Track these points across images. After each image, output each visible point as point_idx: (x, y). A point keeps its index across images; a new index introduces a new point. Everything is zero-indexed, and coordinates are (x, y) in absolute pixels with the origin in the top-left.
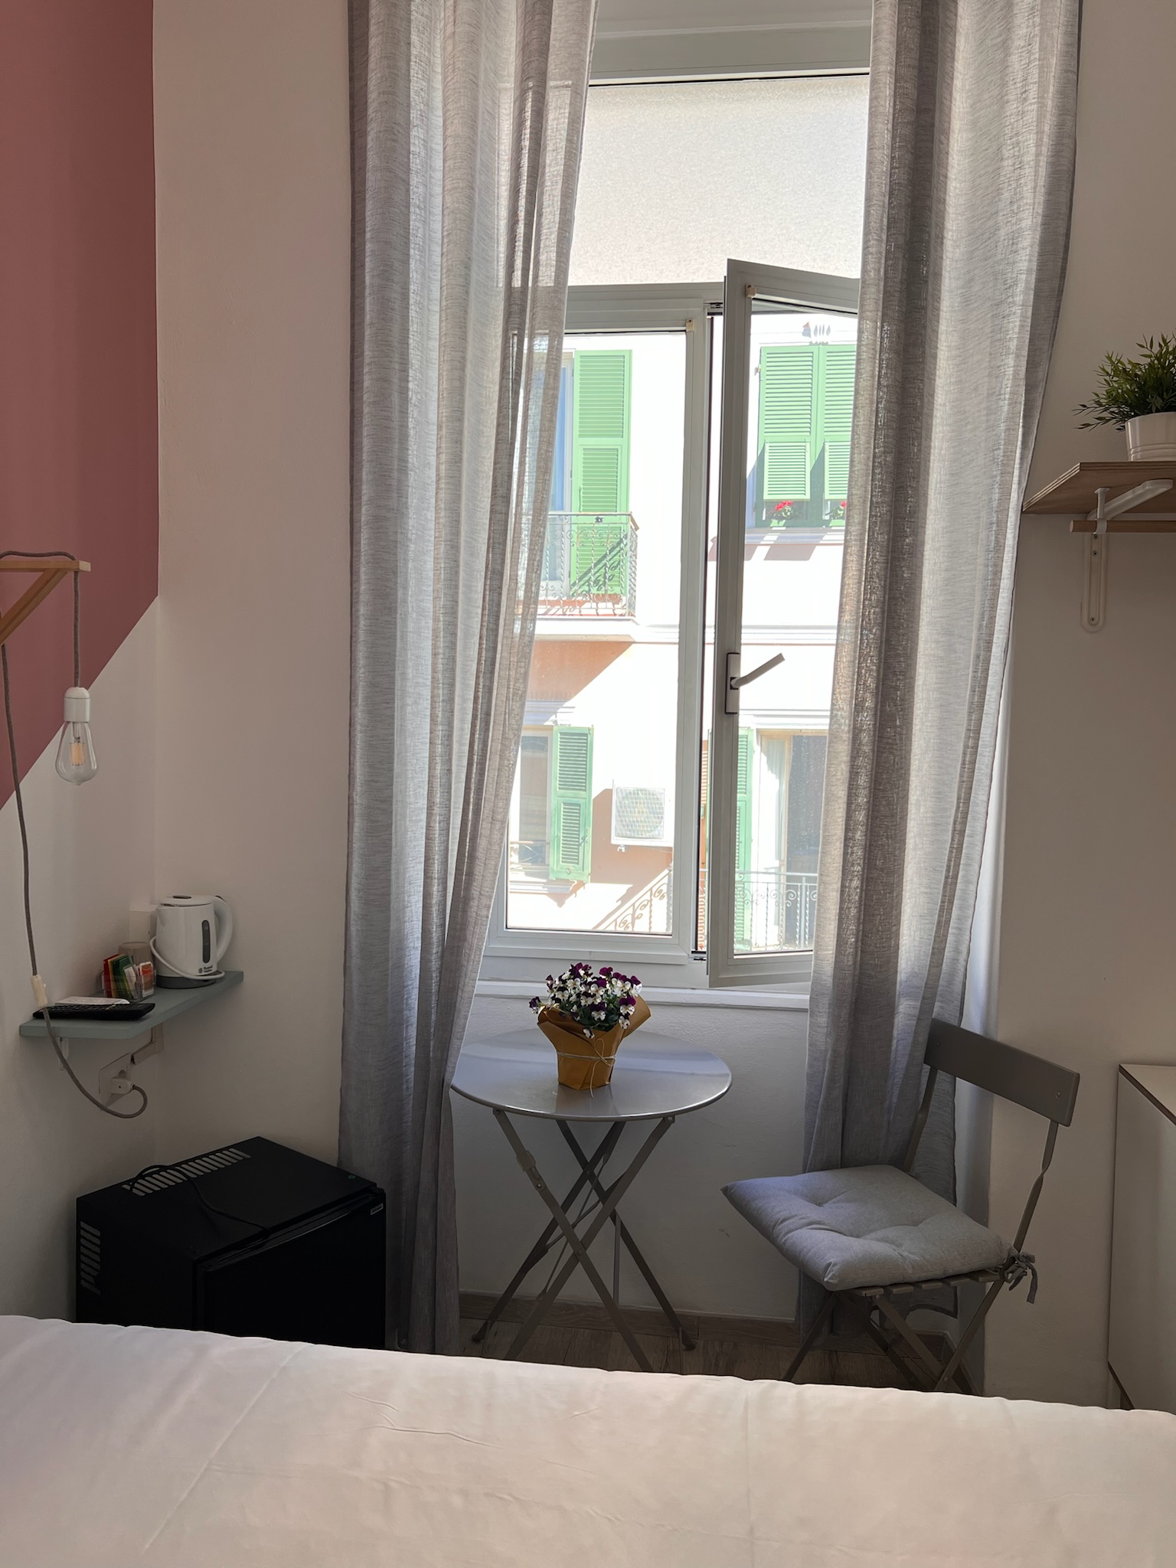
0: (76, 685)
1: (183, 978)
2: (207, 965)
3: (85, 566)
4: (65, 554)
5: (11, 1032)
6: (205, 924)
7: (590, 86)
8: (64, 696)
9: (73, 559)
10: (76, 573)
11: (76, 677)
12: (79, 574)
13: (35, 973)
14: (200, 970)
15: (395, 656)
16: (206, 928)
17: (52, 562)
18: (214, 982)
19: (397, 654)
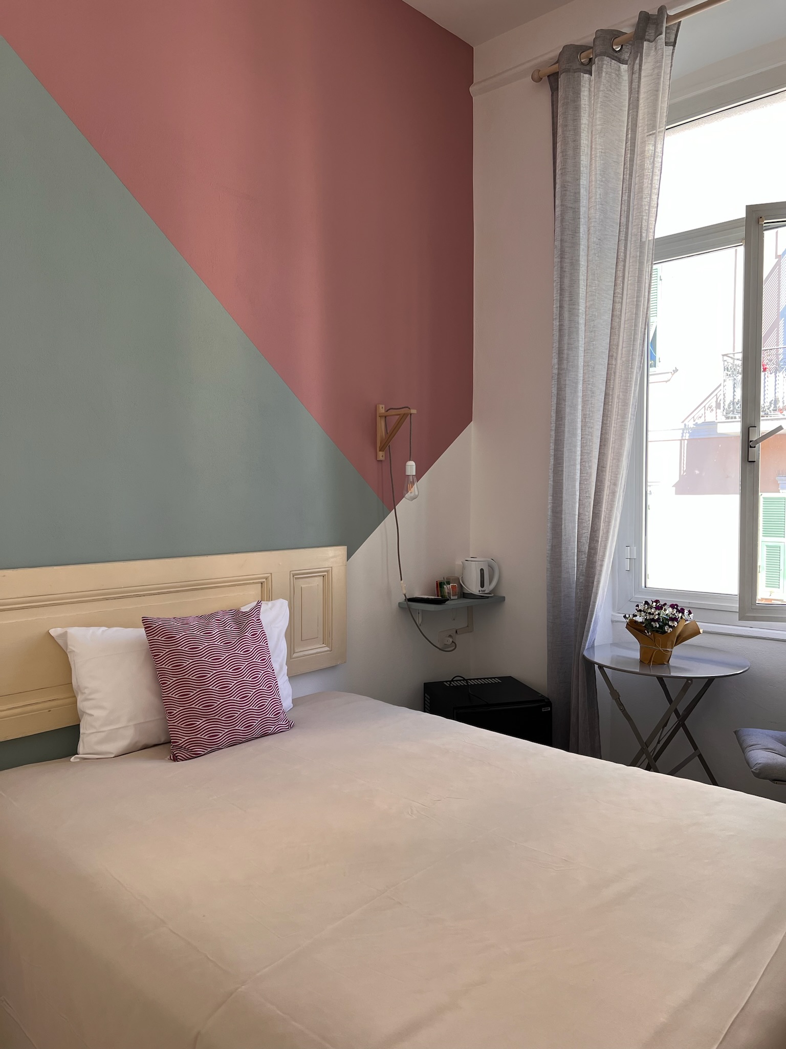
0: (410, 460)
1: (472, 594)
2: (483, 589)
3: (413, 411)
4: (407, 407)
5: (395, 605)
6: (482, 570)
7: (667, 129)
8: (405, 465)
9: (409, 409)
10: (411, 414)
11: (410, 457)
12: (412, 415)
13: (401, 580)
14: (479, 591)
15: (564, 441)
16: (482, 572)
17: (402, 411)
18: (488, 597)
19: (565, 440)
